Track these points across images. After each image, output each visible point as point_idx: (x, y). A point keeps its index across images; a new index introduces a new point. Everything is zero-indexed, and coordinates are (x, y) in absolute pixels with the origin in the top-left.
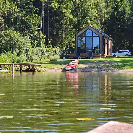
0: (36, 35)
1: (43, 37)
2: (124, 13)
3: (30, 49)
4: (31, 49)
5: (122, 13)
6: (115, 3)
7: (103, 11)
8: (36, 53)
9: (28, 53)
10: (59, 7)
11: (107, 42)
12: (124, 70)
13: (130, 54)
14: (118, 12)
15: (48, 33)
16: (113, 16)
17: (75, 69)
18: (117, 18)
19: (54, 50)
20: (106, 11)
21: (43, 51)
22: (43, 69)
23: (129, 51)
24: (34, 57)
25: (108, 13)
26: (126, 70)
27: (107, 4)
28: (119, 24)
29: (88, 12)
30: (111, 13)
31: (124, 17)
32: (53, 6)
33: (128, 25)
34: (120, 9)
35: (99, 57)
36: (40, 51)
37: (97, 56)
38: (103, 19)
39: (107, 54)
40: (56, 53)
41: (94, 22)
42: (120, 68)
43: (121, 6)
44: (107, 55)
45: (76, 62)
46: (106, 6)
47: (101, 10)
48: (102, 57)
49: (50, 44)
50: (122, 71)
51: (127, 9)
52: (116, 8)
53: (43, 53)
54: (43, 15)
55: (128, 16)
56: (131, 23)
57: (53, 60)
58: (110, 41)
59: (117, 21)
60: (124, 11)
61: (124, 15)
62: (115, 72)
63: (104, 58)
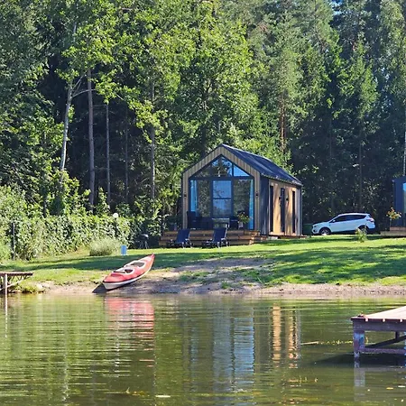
0: (49, 178)
1: (69, 184)
2: (355, 101)
3: (24, 223)
4: (26, 221)
5: (349, 100)
6: (327, 71)
7: (293, 95)
8: (46, 234)
9: (18, 235)
10: (119, 93)
11: (283, 192)
12: (275, 289)
13: (372, 226)
14: (338, 98)
15: (108, 169)
16: (322, 111)
17: (136, 285)
18: (336, 116)
19: (109, 223)
20: (301, 96)
21: (71, 227)
22: (39, 287)
23: (371, 216)
24: (37, 246)
25: (308, 99)
26: (282, 287)
27: (306, 73)
28: (342, 134)
29: (230, 104)
30: (317, 100)
31: (357, 112)
32: (102, 92)
33: (371, 137)
34: (345, 89)
35: (249, 240)
36: (61, 228)
37: (241, 238)
38: (293, 119)
39: (283, 231)
40: (116, 230)
41: (262, 130)
42: (264, 279)
43: (346, 79)
44: (282, 234)
45: (141, 265)
46: (300, 81)
47: (287, 92)
48: (257, 241)
49: (104, 203)
50: (271, 289)
51: (365, 87)
52: (332, 86)
53: (70, 234)
54: (69, 118)
55: (368, 108)
56: (378, 131)
57: (98, 254)
58: (294, 189)
59: (337, 123)
60: (357, 94)
61: (358, 105)
62: (248, 293)
63: (265, 243)
